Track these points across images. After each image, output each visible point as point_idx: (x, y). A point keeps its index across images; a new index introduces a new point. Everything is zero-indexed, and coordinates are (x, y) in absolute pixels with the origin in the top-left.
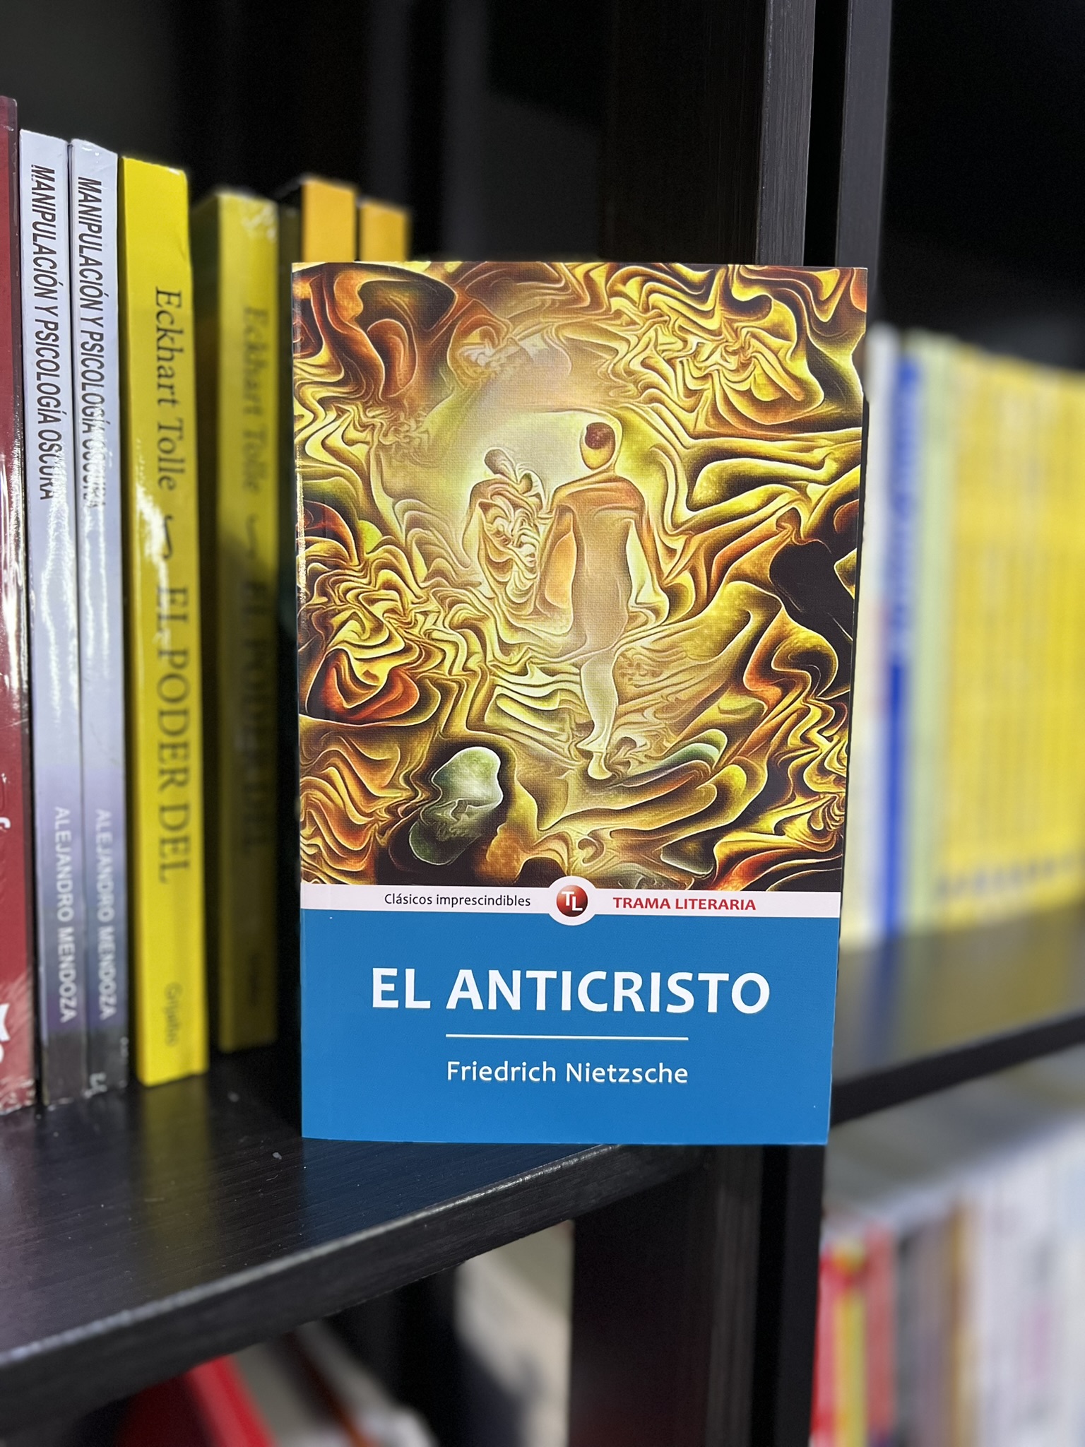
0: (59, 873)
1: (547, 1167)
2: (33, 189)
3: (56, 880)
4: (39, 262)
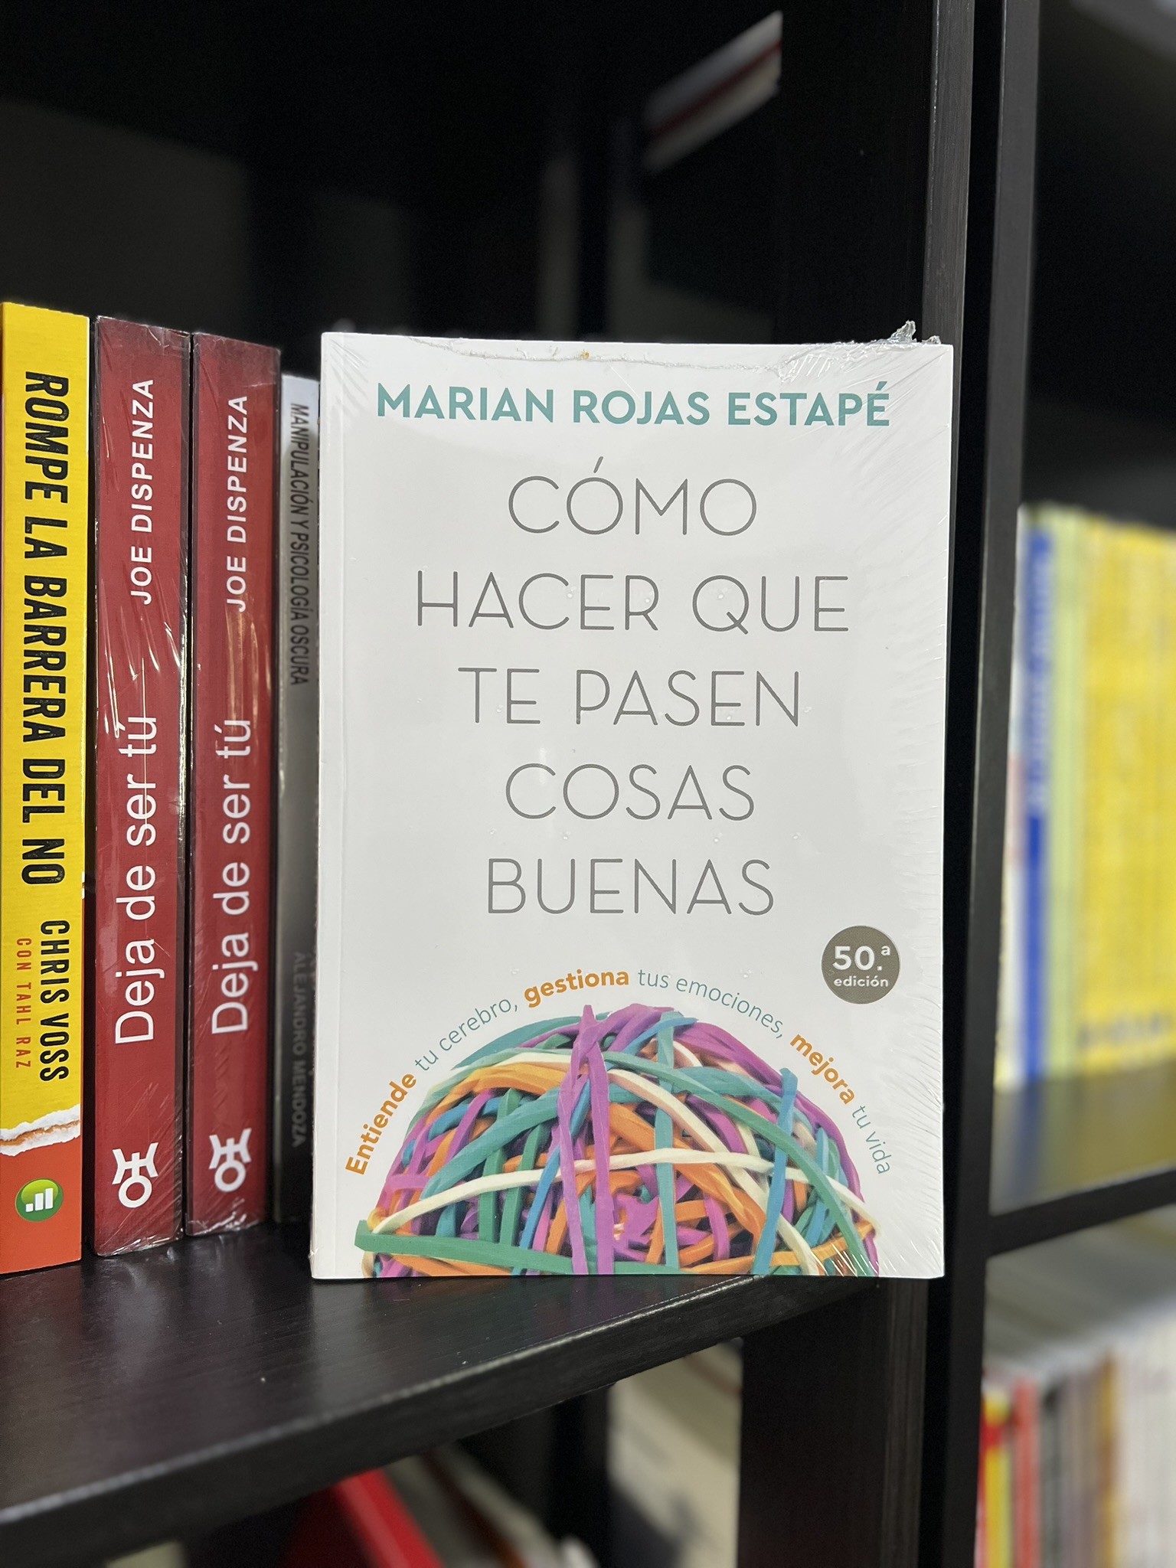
0: (295, 1011)
2: (293, 423)
3: (293, 1017)
4: (296, 484)
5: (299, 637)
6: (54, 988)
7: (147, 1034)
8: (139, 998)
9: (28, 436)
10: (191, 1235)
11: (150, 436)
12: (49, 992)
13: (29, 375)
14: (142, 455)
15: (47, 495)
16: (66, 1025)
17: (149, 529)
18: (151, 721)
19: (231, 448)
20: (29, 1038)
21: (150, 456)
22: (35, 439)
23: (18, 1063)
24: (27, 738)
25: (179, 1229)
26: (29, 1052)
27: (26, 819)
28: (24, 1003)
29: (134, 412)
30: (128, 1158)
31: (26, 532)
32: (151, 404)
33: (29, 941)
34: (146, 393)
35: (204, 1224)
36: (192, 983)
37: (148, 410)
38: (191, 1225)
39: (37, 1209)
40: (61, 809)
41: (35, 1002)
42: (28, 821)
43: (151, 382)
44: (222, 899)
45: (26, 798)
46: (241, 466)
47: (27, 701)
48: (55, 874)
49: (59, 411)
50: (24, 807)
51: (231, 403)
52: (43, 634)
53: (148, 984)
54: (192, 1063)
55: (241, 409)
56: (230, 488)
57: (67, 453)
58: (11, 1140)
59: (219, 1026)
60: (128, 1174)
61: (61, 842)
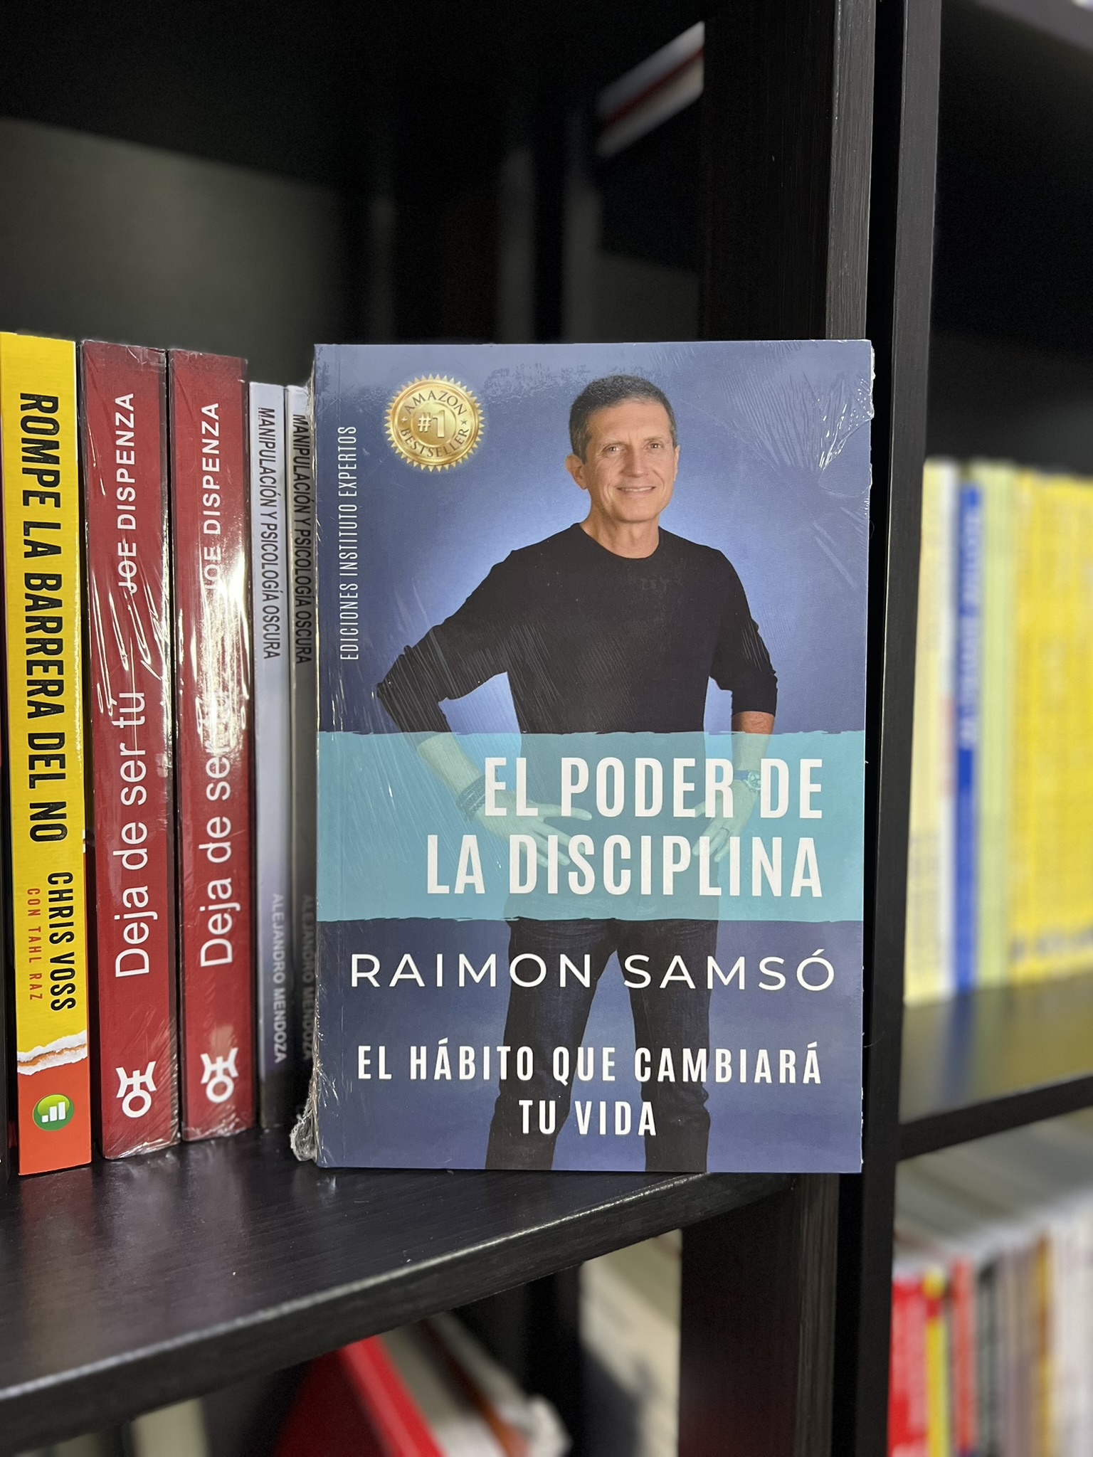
0: (276, 944)
1: (663, 1185)
2: (260, 426)
3: (273, 951)
4: (263, 480)
5: (270, 616)
6: (61, 931)
7: (144, 968)
8: (135, 936)
9: (24, 450)
10: (187, 1140)
11: (132, 444)
12: (56, 934)
13: (24, 396)
14: (125, 461)
15: (42, 502)
16: (72, 962)
17: (133, 527)
18: (140, 696)
19: (205, 450)
20: (40, 974)
21: (132, 462)
22: (30, 453)
23: (31, 996)
24: (31, 715)
25: (176, 1135)
26: (41, 986)
27: (32, 785)
28: (35, 944)
29: (117, 424)
30: (130, 1075)
31: (25, 535)
32: (132, 415)
33: (38, 891)
34: (127, 406)
35: (198, 1131)
36: (182, 923)
37: (129, 421)
38: (187, 1132)
39: (51, 1120)
40: (62, 776)
41: (45, 943)
42: (34, 787)
43: (131, 396)
44: (207, 849)
45: (32, 767)
46: (214, 465)
47: (30, 683)
48: (59, 832)
49: (50, 426)
50: (30, 776)
51: (204, 410)
52: (42, 623)
53: (143, 925)
54: (184, 992)
55: (213, 415)
56: (205, 486)
57: (58, 463)
58: (27, 1062)
59: (207, 959)
60: (130, 1089)
61: (63, 805)
